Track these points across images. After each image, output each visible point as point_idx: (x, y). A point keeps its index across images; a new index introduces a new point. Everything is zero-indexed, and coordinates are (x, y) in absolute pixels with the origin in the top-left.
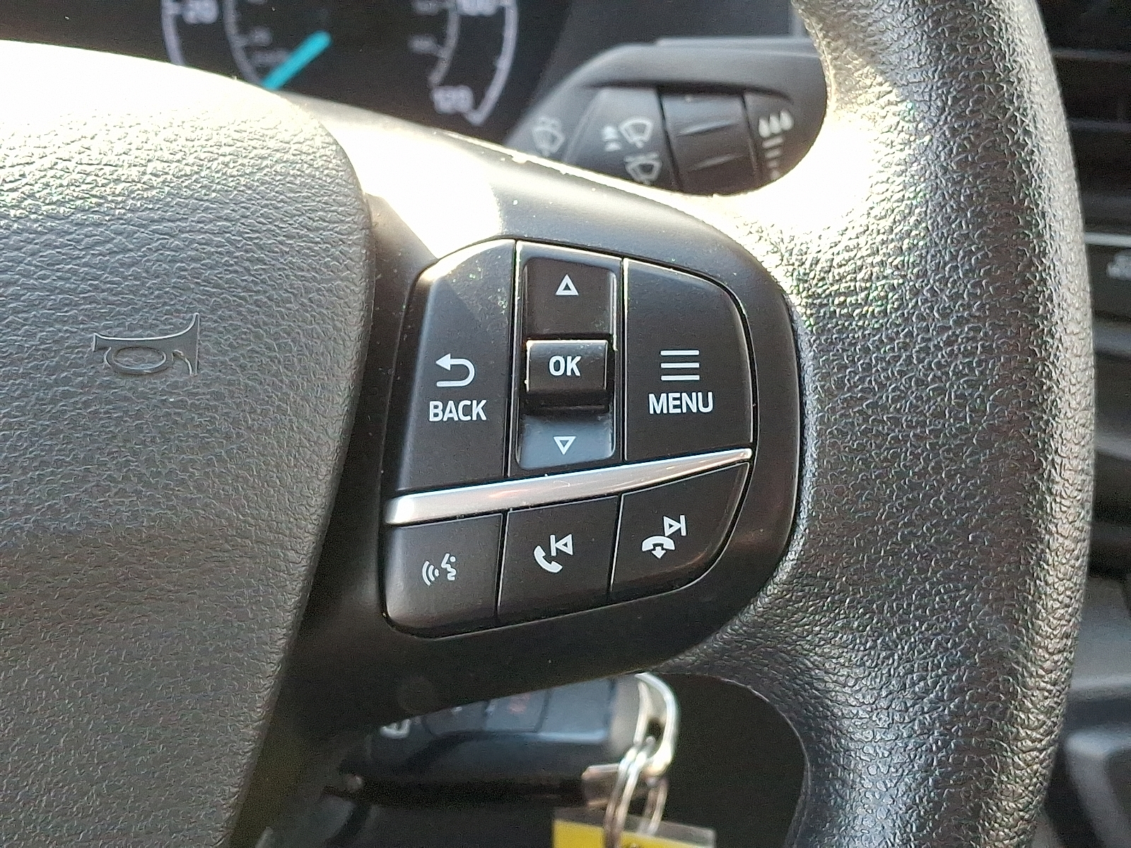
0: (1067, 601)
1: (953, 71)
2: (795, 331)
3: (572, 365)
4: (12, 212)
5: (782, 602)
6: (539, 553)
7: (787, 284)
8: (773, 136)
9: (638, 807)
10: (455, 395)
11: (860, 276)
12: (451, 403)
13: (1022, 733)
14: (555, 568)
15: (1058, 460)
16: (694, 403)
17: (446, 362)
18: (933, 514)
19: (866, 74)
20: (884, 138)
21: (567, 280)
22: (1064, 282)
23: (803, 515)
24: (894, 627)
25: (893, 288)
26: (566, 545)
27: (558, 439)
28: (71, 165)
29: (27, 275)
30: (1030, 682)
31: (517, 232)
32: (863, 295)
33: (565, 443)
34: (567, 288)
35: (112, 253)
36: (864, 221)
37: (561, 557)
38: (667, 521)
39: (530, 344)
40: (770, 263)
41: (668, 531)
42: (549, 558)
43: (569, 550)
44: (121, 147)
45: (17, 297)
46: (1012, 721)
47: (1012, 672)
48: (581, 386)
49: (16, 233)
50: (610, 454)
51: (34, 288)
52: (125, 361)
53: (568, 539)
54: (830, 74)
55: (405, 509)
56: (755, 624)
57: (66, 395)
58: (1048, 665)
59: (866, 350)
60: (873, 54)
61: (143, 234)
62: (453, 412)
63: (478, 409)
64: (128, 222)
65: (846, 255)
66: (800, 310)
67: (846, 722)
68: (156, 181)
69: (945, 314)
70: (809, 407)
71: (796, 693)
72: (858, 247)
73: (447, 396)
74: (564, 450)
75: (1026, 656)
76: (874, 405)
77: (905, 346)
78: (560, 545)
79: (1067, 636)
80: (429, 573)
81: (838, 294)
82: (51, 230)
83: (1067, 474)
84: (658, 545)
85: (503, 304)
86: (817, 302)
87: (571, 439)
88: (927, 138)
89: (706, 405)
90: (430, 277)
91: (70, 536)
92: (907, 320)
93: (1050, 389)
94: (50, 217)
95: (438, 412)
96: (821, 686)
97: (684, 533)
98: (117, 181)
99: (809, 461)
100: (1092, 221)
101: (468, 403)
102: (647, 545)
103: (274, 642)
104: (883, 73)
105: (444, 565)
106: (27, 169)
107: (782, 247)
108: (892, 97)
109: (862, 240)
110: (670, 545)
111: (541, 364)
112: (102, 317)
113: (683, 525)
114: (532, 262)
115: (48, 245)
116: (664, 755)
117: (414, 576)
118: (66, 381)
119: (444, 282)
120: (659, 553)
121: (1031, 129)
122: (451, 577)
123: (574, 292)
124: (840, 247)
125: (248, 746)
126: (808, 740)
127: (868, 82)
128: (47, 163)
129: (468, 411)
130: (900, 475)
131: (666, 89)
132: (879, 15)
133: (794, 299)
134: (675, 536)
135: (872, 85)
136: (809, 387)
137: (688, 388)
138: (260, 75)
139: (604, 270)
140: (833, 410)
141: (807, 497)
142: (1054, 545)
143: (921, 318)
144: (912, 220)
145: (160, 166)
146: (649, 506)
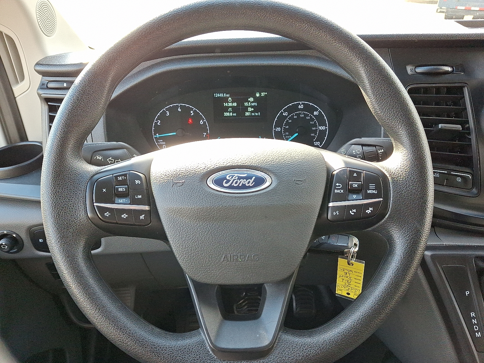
0: (429, 223)
1: (414, 146)
2: (389, 182)
3: (356, 186)
4: (283, 163)
5: (386, 221)
6: (351, 212)
7: (388, 176)
8: (380, 153)
9: (352, 256)
10: (339, 189)
11: (399, 175)
12: (338, 190)
13: (422, 242)
14: (353, 214)
15: (428, 203)
16: (374, 192)
17: (337, 184)
18: (409, 209)
19: (401, 146)
20: (403, 155)
21: (355, 174)
22: (430, 177)
23: (390, 208)
24: (403, 225)
25: (404, 177)
27: (354, 196)
28: (289, 157)
29: (285, 171)
30: (423, 234)
31: (347, 167)
32: (400, 177)
33: (355, 196)
34: (355, 175)
35: (295, 168)
36: (400, 167)
37: (354, 212)
38: (370, 208)
39: (350, 182)
40: (385, 172)
41: (370, 210)
42: (352, 212)
43: (355, 211)
44: (295, 154)
45: (284, 173)
46: (420, 240)
47: (421, 233)
48: (357, 189)
49: (284, 165)
50: (362, 198)
51: (286, 173)
52: (297, 182)
53: (355, 210)
54: (394, 146)
55: (331, 204)
56: (381, 224)
57: (290, 186)
58: (426, 232)
59: (400, 185)
60: (402, 144)
61: (299, 166)
62: (338, 191)
63: (342, 191)
64: (297, 164)
65: (397, 172)
66: (390, 179)
67: (395, 239)
68: (300, 159)
69: (412, 181)
70: (391, 193)
71: (387, 235)
72: (399, 171)
73: (337, 189)
74: (355, 197)
75: (423, 231)
76: (401, 193)
77: (406, 185)
78: (354, 211)
79: (429, 228)
80: (334, 214)
81: (396, 177)
82: (288, 165)
83: (430, 205)
84: (368, 211)
85: (346, 176)
86: (393, 178)
87: (356, 196)
88: (410, 156)
89: (376, 192)
90: (335, 173)
91: (290, 204)
92: (406, 181)
93: (428, 192)
94: (287, 163)
95: (336, 191)
96: (391, 233)
97: (372, 210)
98: (295, 159)
99: (391, 201)
100: (434, 168)
101: (340, 190)
102: (367, 211)
103: (314, 221)
104: (403, 146)
105: (337, 212)
106: (284, 157)
107: (387, 170)
108: (405, 150)
109: (400, 170)
110: (370, 212)
111: (352, 185)
112: (294, 177)
113: (372, 209)
114: (350, 171)
115: (288, 167)
116: (357, 249)
117: (332, 214)
118: (290, 185)
119: (337, 173)
120: (368, 213)
121: (426, 155)
122: (338, 214)
123: (356, 175)
124: (396, 171)
125: (311, 234)
126: (388, 241)
127: (401, 147)
128: (286, 156)
129: (341, 191)
130: (405, 204)
131: (363, 145)
132: (403, 138)
133: (389, 178)
134: (371, 210)
135: (401, 148)
136: (391, 190)
137: (373, 190)
138: (287, 139)
139: (361, 172)
140: (395, 194)
141: (391, 206)
142: (427, 215)
143: (408, 181)
144: (407, 167)
145: (300, 157)
146: (367, 206)
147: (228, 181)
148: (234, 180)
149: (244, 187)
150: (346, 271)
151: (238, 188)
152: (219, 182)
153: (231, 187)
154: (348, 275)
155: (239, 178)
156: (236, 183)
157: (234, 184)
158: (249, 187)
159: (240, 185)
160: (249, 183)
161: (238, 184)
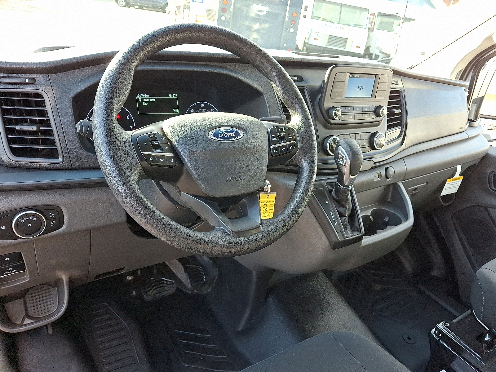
6: (282, 149)
10: (274, 138)
16: (291, 137)
17: (273, 136)
26: (284, 148)
34: (280, 130)
37: (284, 149)
39: (278, 134)
48: (283, 137)
50: (286, 142)
56: (296, 155)
63: (276, 139)
70: (298, 138)
73: (273, 138)
74: (283, 141)
90: (269, 130)
99: (299, 142)
102: (290, 148)
105: (276, 150)
107: (293, 127)
116: (270, 186)
117: (273, 152)
124: (298, 126)
134: (292, 147)
141: (299, 145)
146: (289, 145)
147: (221, 135)
148: (224, 133)
149: (231, 137)
150: (265, 203)
151: (227, 138)
152: (216, 135)
153: (223, 138)
154: (265, 205)
155: (227, 132)
156: (226, 135)
157: (225, 136)
158: (233, 137)
159: (229, 136)
160: (233, 134)
161: (227, 135)
